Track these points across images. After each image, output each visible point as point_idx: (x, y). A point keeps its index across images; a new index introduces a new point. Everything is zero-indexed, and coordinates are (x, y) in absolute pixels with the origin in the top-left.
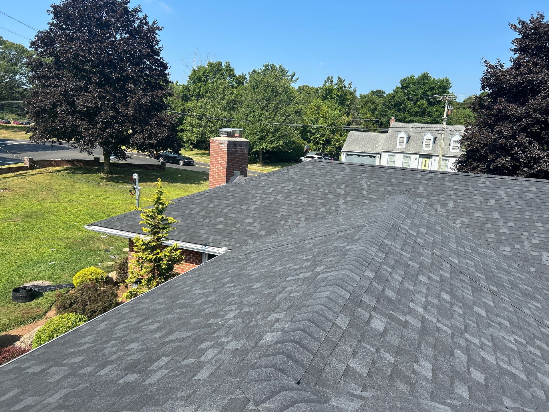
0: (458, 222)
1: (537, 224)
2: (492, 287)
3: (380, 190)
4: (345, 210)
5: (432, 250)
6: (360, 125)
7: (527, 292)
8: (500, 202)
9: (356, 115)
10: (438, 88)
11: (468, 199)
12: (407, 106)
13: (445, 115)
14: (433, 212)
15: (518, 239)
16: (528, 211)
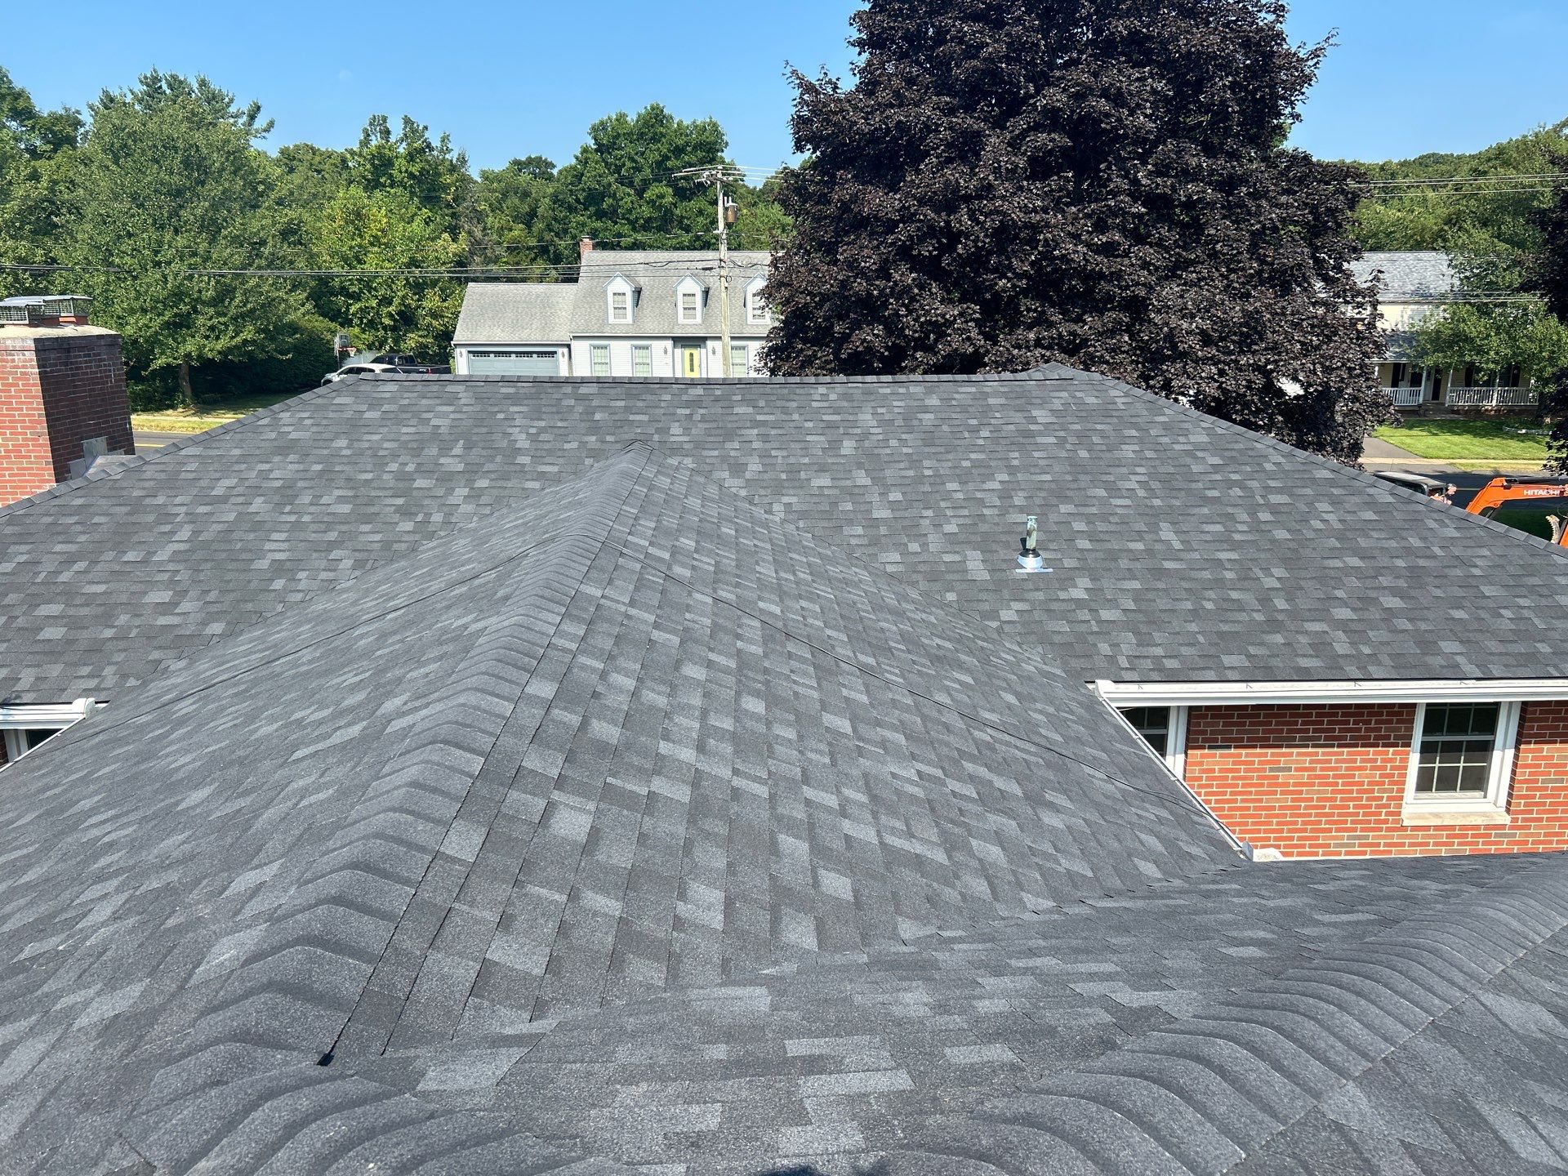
0: (776, 507)
1: (951, 486)
2: (862, 658)
3: (567, 446)
4: (475, 519)
5: (715, 590)
6: (495, 263)
7: (941, 653)
8: (867, 444)
9: (478, 234)
10: (695, 148)
11: (793, 445)
12: (621, 203)
13: (721, 225)
14: (713, 491)
15: (912, 530)
16: (929, 456)
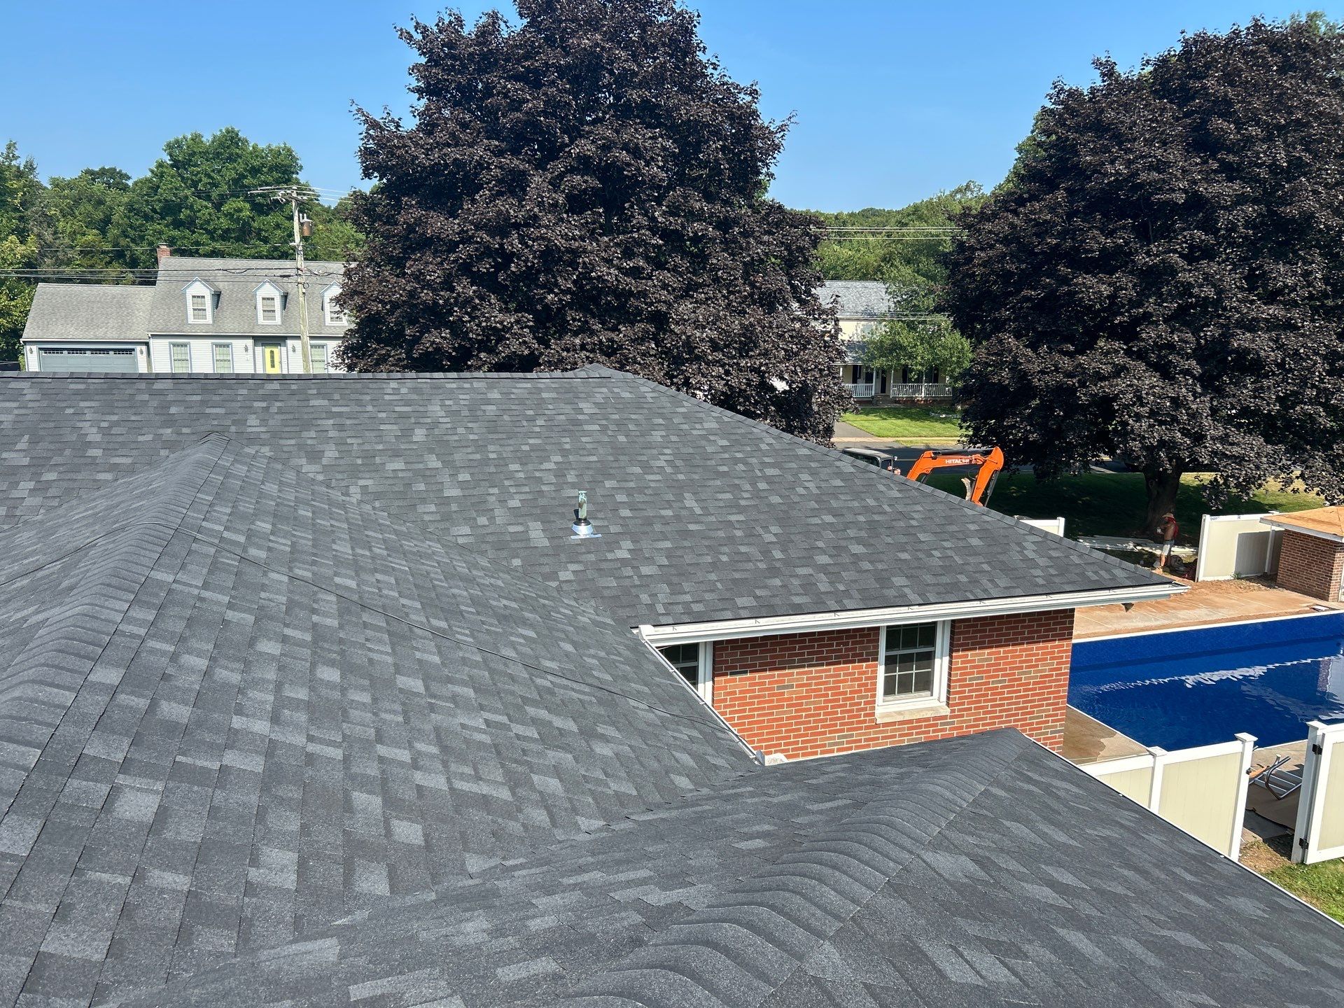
0: (352, 490)
1: (513, 467)
2: (435, 623)
3: (141, 438)
4: (42, 511)
5: (291, 569)
6: (68, 265)
7: (507, 612)
8: (436, 431)
9: (48, 237)
10: (271, 169)
11: (367, 434)
12: (198, 214)
13: (297, 238)
14: (290, 476)
15: (481, 506)
16: (492, 442)
